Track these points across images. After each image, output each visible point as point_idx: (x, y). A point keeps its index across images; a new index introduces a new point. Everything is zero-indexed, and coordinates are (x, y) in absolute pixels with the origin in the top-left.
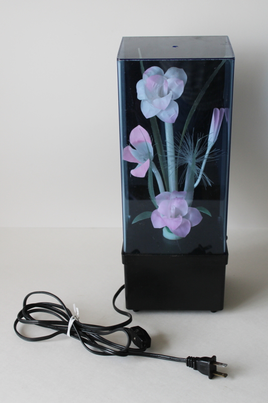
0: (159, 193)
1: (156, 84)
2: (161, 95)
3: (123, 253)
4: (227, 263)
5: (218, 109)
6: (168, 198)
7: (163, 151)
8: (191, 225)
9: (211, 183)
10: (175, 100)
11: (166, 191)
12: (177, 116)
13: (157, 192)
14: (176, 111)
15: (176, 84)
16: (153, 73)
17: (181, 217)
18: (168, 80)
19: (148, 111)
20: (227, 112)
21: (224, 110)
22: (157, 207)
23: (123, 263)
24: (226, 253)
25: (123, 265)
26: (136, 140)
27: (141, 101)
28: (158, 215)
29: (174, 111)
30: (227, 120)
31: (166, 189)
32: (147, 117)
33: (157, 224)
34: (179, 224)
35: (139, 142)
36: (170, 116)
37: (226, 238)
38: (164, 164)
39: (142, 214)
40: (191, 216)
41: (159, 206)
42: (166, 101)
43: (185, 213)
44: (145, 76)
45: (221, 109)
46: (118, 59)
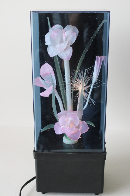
0: (60, 111)
1: (58, 35)
2: (61, 42)
3: (34, 151)
4: (105, 159)
5: (99, 57)
6: (66, 115)
7: (63, 81)
8: (81, 132)
9: (94, 103)
10: (70, 46)
11: (64, 110)
12: (71, 55)
13: (59, 111)
14: (71, 52)
15: (71, 34)
16: (56, 29)
17: (74, 127)
18: (66, 33)
19: (52, 52)
20: (105, 59)
21: (103, 57)
22: (58, 120)
23: (34, 158)
24: (105, 152)
25: (34, 160)
26: (45, 73)
27: (47, 46)
28: (59, 126)
29: (69, 52)
30: (105, 63)
31: (65, 108)
32: (51, 56)
33: (58, 132)
34: (73, 132)
35: (46, 74)
36: (66, 55)
37: (105, 143)
38: (63, 90)
39: (49, 125)
40: (81, 127)
41: (60, 120)
42: (64, 45)
43: (77, 124)
44: (51, 30)
45: (101, 57)
46: (30, 12)
